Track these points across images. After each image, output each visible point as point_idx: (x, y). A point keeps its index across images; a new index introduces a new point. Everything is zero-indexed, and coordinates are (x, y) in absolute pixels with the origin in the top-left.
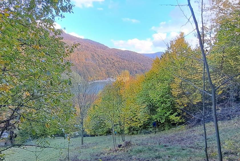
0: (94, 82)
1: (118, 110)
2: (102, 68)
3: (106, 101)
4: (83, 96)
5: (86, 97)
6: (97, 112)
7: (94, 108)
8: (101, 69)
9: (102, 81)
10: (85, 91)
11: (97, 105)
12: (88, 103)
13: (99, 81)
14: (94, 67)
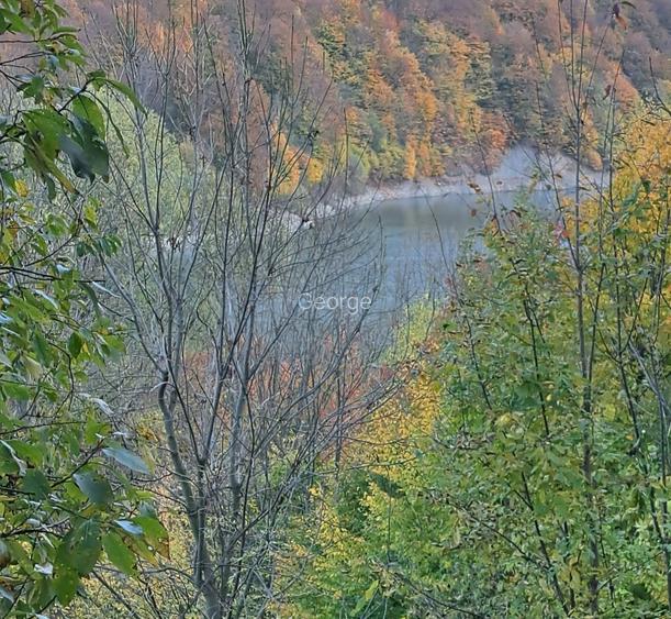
0: (348, 202)
1: (641, 526)
2: (437, 31)
3: (503, 419)
4: (225, 372)
5: (254, 386)
6: (390, 558)
7: (354, 517)
8: (416, 42)
9: (432, 190)
10: (247, 310)
11: (385, 484)
12: (280, 459)
13: (404, 192)
14: (335, 28)
